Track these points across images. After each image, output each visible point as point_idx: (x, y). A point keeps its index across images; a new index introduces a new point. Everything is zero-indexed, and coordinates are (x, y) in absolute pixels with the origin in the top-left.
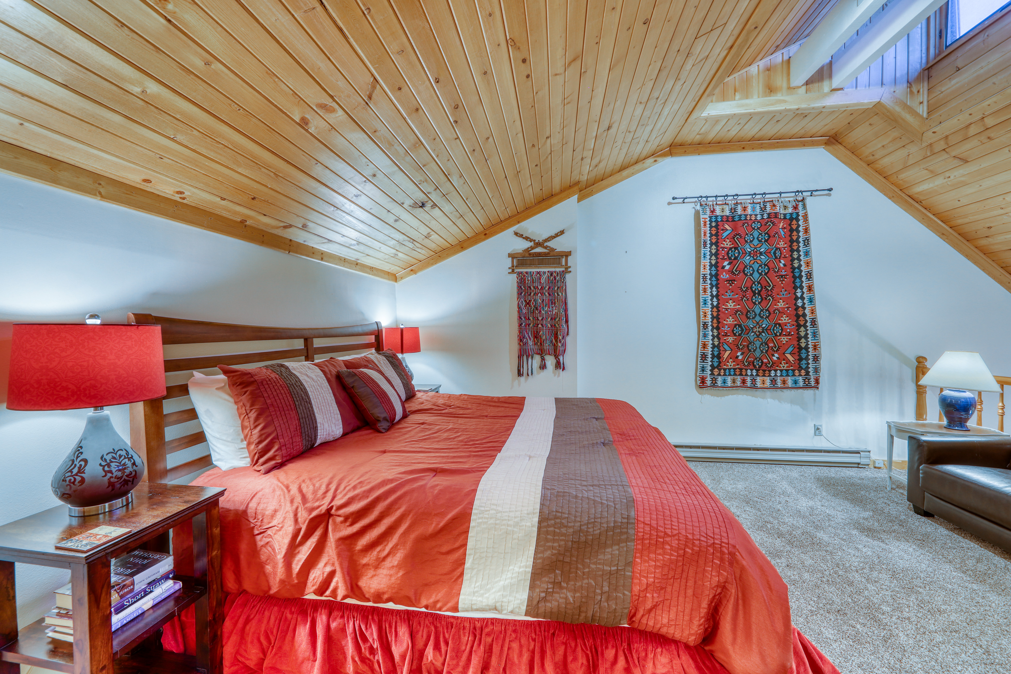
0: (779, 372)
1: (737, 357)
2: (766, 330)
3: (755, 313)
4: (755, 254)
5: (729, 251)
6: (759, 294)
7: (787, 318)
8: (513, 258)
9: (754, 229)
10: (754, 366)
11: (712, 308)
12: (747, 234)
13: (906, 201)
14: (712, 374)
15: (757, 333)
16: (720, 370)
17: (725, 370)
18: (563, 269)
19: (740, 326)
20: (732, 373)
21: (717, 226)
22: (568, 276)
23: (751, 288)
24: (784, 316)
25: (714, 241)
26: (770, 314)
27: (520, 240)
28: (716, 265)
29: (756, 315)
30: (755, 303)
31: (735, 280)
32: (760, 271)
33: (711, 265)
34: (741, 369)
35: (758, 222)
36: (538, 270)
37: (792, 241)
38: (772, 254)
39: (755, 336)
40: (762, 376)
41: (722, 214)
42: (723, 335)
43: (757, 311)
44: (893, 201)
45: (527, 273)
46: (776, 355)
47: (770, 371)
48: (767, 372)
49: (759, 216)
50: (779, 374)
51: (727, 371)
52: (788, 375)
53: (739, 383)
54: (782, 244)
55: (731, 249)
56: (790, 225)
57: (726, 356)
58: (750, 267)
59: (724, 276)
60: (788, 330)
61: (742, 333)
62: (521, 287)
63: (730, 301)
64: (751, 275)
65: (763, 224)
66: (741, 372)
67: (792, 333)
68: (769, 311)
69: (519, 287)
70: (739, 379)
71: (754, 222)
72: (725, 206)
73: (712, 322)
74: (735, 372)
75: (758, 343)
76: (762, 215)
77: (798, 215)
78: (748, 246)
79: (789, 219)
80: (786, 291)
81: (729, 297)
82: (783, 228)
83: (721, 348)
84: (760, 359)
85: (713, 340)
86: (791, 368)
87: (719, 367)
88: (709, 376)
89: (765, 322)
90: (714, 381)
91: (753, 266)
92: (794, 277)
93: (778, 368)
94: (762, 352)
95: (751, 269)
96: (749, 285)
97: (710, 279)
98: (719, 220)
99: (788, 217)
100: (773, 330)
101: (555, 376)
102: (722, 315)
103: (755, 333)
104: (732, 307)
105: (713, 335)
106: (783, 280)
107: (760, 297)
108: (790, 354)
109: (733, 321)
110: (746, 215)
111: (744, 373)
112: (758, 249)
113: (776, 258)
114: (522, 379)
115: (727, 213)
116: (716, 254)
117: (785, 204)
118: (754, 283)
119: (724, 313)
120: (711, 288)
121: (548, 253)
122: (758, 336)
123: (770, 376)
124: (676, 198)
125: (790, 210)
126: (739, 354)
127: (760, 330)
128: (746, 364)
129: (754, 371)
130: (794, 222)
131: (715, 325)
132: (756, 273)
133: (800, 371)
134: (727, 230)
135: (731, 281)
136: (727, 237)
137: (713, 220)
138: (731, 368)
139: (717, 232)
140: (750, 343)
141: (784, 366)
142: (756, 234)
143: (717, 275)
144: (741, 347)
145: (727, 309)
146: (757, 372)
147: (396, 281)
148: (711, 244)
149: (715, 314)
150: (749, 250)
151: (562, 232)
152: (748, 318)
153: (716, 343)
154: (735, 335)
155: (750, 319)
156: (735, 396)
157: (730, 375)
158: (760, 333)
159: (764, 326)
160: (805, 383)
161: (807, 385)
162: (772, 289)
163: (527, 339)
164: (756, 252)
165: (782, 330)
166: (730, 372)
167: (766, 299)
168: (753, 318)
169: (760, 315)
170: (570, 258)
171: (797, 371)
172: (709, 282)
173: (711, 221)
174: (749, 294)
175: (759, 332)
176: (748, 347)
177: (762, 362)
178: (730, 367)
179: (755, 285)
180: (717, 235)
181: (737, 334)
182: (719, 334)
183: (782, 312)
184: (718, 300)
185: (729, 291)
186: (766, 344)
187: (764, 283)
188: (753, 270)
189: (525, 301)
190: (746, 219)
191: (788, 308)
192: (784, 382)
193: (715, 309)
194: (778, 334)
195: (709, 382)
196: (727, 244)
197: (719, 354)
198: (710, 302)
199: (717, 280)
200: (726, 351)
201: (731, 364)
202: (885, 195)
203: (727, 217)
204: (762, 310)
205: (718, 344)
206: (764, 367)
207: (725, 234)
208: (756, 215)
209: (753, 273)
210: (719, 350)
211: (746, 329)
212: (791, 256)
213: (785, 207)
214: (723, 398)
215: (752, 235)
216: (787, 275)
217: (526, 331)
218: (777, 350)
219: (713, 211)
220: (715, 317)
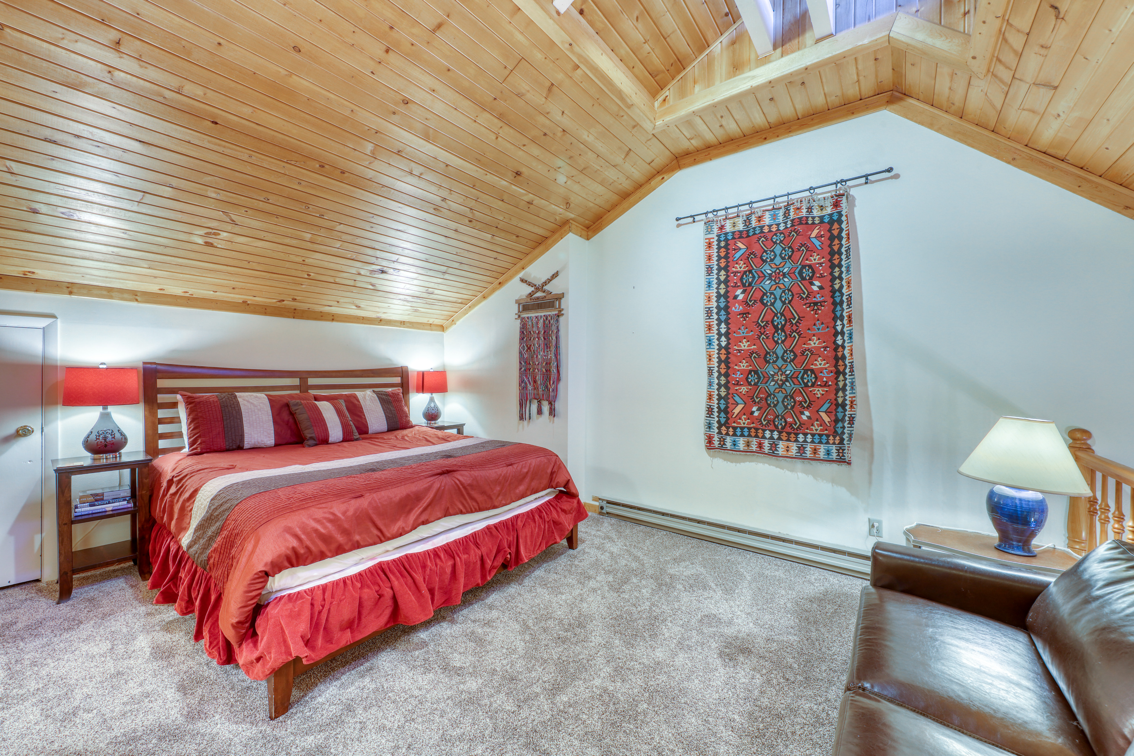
0: (809, 436)
1: (752, 413)
2: (791, 378)
3: (777, 355)
4: (777, 276)
5: (742, 276)
6: (783, 330)
7: (823, 362)
8: (519, 304)
9: (775, 243)
10: (776, 427)
11: (719, 349)
12: (765, 251)
13: (1041, 162)
14: (720, 433)
15: (779, 382)
16: (728, 428)
17: (735, 428)
18: (557, 312)
19: (756, 372)
20: (746, 434)
21: (726, 247)
22: (562, 319)
23: (773, 321)
24: (819, 359)
25: (723, 265)
26: (795, 356)
27: (524, 285)
28: (726, 296)
29: (777, 358)
30: (777, 343)
31: (749, 313)
32: (783, 299)
33: (719, 296)
34: (757, 429)
35: (781, 234)
36: (537, 315)
37: (832, 253)
38: (796, 274)
39: (777, 386)
40: (786, 440)
41: (733, 230)
42: (734, 384)
43: (780, 352)
44: (1015, 166)
45: (528, 318)
46: (807, 413)
47: (797, 435)
48: (793, 435)
49: (782, 225)
50: (809, 440)
51: (739, 430)
52: (820, 442)
53: (754, 447)
54: (815, 259)
55: (745, 272)
56: (830, 230)
57: (737, 410)
58: (771, 294)
59: (737, 308)
60: (825, 379)
61: (758, 382)
62: (523, 332)
63: (744, 340)
64: (773, 304)
65: (787, 234)
66: (757, 432)
67: (830, 383)
68: (794, 353)
69: (522, 333)
70: (754, 442)
71: (775, 234)
72: (736, 220)
73: (718, 367)
74: (749, 432)
75: (780, 396)
76: (786, 223)
77: (840, 214)
78: (767, 267)
79: (828, 223)
80: (822, 323)
81: (742, 335)
82: (819, 237)
83: (731, 401)
84: (783, 417)
85: (718, 390)
86: (826, 432)
87: (726, 424)
88: (716, 435)
89: (789, 367)
90: (722, 441)
91: (775, 292)
92: (835, 304)
93: (808, 431)
94: (786, 407)
95: (772, 296)
96: (769, 317)
97: (717, 314)
98: (730, 237)
99: (826, 220)
100: (802, 378)
101: (550, 422)
102: (732, 358)
103: (776, 382)
104: (746, 348)
105: (719, 384)
106: (818, 309)
107: (783, 334)
108: (826, 412)
109: (747, 366)
110: (762, 228)
111: (760, 435)
112: (781, 269)
113: (803, 279)
114: (525, 423)
115: (741, 227)
116: (726, 282)
117: (822, 203)
118: (776, 315)
119: (736, 356)
120: (719, 325)
121: (545, 297)
122: (781, 386)
123: (796, 441)
124: (680, 219)
125: (829, 210)
126: (754, 409)
127: (783, 378)
128: (764, 423)
129: (776, 433)
130: (836, 226)
131: (723, 371)
132: (778, 301)
133: (835, 437)
134: (740, 249)
135: (744, 314)
136: (740, 258)
137: (722, 239)
138: (744, 428)
139: (727, 253)
140: (769, 395)
141: (816, 428)
142: (778, 249)
143: (727, 308)
144: (757, 400)
145: (739, 351)
146: (780, 435)
147: (443, 331)
148: (719, 269)
149: (723, 357)
150: (769, 272)
151: (555, 275)
152: (768, 362)
153: (723, 394)
154: (749, 384)
155: (770, 363)
156: (753, 464)
157: (742, 435)
158: (784, 383)
159: (788, 372)
160: (838, 455)
161: (840, 458)
162: (797, 322)
163: (526, 384)
164: (779, 273)
165: (816, 378)
166: (742, 432)
167: (790, 335)
168: (774, 362)
169: (782, 357)
170: (563, 301)
171: (831, 438)
172: (715, 317)
173: (719, 241)
174: (769, 330)
175: (781, 380)
176: (766, 399)
177: (786, 421)
178: (743, 425)
179: (778, 318)
180: (726, 257)
181: (753, 383)
182: (728, 382)
183: (814, 353)
184: (728, 339)
185: (742, 328)
186: (792, 397)
187: (788, 315)
188: (775, 299)
189: (527, 346)
190: (762, 232)
191: (825, 348)
192: (815, 451)
193: (723, 351)
194: (810, 384)
195: (716, 443)
196: (741, 267)
197: (727, 407)
198: (717, 342)
199: (728, 313)
200: (737, 404)
201: (744, 422)
202: (998, 158)
203: (741, 232)
204: (785, 352)
205: (726, 395)
206: (788, 429)
207: (738, 255)
208: (778, 225)
209: (775, 302)
210: (727, 403)
211: (764, 377)
212: (831, 274)
213: (822, 208)
214: (738, 465)
215: (773, 251)
216: (825, 302)
217: (526, 376)
218: (808, 406)
219: (722, 228)
220: (723, 361)
